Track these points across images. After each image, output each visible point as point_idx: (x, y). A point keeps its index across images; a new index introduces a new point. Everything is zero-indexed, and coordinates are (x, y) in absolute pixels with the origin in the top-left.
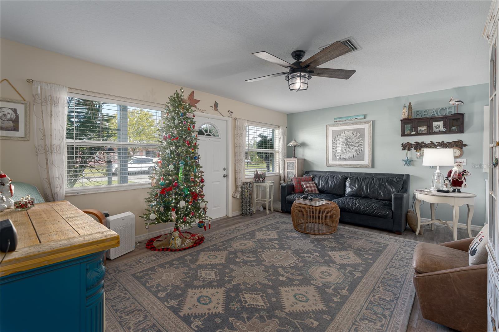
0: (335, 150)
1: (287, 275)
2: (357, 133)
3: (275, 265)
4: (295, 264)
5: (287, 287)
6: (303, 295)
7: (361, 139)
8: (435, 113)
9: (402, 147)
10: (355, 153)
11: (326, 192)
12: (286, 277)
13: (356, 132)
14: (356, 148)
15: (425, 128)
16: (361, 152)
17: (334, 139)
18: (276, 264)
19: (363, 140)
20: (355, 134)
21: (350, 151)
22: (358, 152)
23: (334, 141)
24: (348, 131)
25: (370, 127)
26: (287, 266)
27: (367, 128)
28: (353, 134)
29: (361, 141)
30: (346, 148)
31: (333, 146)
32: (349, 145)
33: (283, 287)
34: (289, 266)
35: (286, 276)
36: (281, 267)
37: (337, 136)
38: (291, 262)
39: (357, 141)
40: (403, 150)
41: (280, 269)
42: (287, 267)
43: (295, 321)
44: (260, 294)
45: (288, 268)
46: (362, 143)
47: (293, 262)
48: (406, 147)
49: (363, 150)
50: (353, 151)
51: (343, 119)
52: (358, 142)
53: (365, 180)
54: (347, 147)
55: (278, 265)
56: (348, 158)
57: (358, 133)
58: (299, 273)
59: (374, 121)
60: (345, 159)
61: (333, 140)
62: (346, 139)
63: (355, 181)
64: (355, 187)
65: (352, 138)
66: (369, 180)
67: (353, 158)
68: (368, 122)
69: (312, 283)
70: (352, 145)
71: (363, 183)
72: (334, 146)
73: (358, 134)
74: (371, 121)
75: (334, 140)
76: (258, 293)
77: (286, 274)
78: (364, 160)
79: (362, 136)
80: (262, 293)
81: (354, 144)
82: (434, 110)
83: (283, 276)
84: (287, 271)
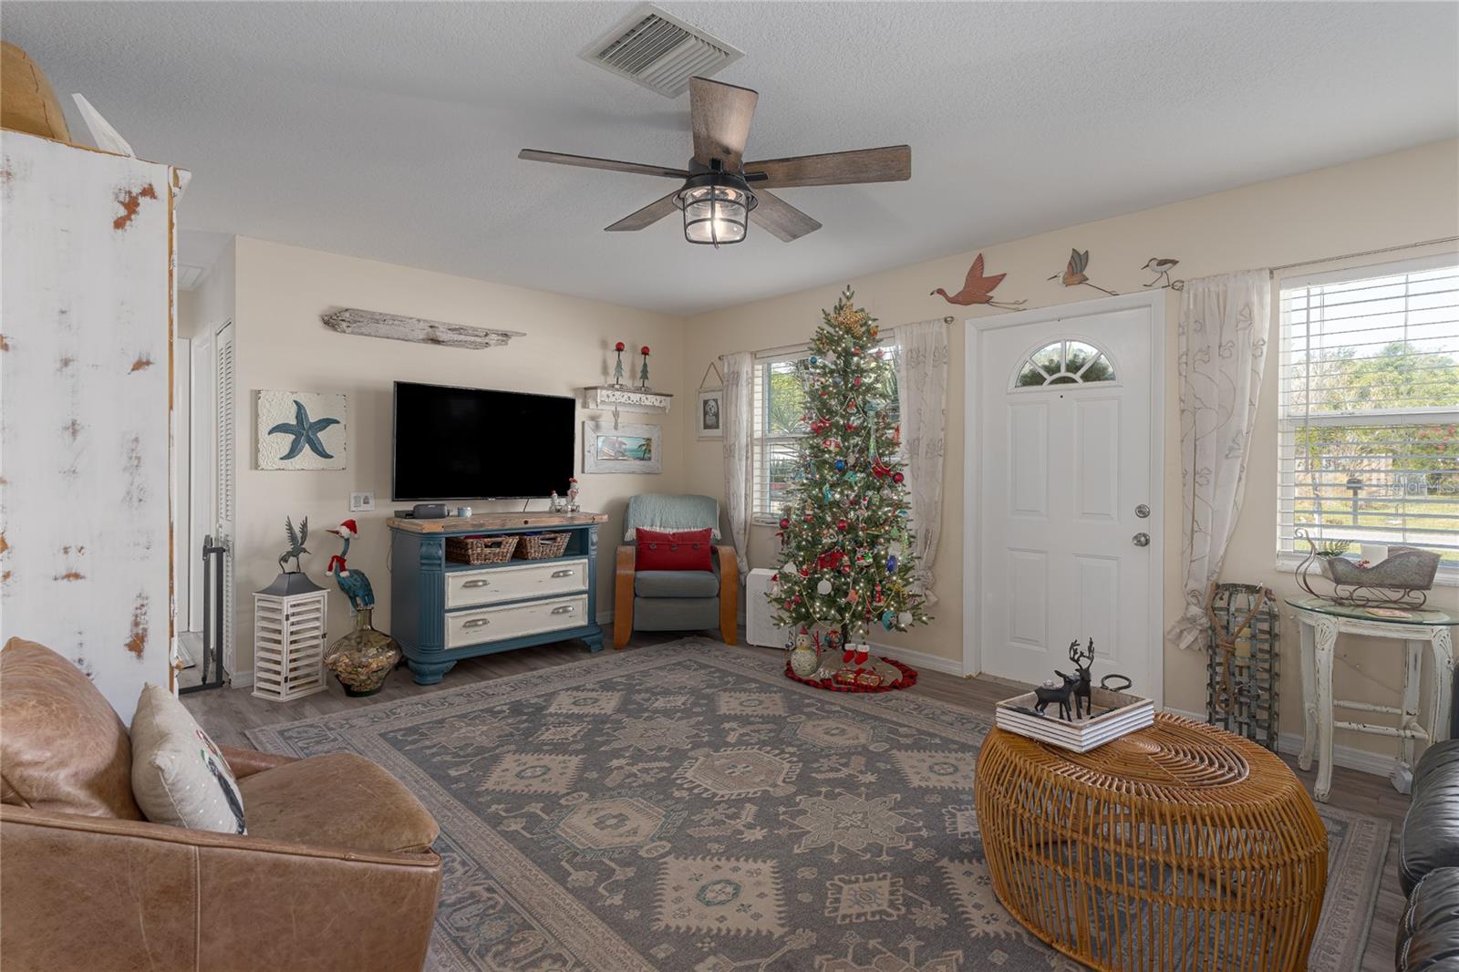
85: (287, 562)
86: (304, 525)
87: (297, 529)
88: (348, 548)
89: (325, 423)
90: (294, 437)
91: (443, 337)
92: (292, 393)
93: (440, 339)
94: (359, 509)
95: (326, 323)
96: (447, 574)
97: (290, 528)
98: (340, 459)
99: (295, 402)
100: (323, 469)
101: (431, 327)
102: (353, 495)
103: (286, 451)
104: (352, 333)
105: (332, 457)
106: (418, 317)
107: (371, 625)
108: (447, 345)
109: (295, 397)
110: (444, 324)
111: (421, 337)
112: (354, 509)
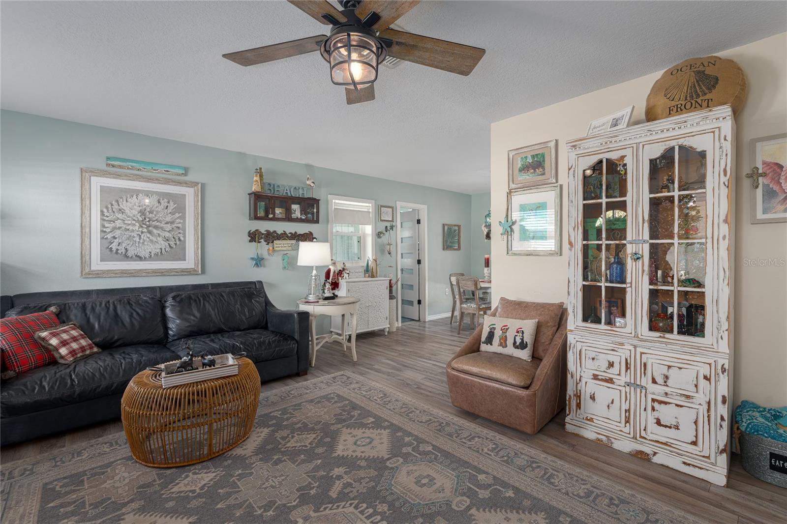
0: (109, 236)
2: (168, 202)
7: (177, 215)
8: (288, 192)
9: (249, 236)
10: (163, 245)
11: (118, 343)
13: (166, 200)
14: (167, 235)
15: (280, 211)
16: (178, 243)
17: (107, 208)
19: (183, 217)
20: (164, 203)
21: (151, 241)
22: (172, 244)
23: (106, 214)
24: (148, 194)
25: (196, 195)
27: (189, 194)
28: (159, 202)
29: (178, 221)
30: (142, 232)
31: (103, 226)
32: (148, 226)
37: (117, 201)
39: (169, 219)
40: (250, 241)
46: (180, 225)
48: (254, 237)
49: (182, 239)
50: (160, 239)
51: (133, 164)
52: (172, 223)
53: (207, 299)
54: (145, 230)
56: (147, 256)
57: (172, 203)
59: (204, 184)
60: (139, 258)
61: (102, 212)
62: (142, 213)
63: (190, 304)
64: (195, 316)
65: (158, 212)
66: (215, 297)
67: (159, 256)
68: (193, 184)
70: (156, 227)
71: (207, 305)
72: (107, 225)
73: (172, 206)
74: (199, 184)
75: (105, 210)
78: (185, 260)
79: (181, 209)
81: (162, 225)
82: (287, 188)
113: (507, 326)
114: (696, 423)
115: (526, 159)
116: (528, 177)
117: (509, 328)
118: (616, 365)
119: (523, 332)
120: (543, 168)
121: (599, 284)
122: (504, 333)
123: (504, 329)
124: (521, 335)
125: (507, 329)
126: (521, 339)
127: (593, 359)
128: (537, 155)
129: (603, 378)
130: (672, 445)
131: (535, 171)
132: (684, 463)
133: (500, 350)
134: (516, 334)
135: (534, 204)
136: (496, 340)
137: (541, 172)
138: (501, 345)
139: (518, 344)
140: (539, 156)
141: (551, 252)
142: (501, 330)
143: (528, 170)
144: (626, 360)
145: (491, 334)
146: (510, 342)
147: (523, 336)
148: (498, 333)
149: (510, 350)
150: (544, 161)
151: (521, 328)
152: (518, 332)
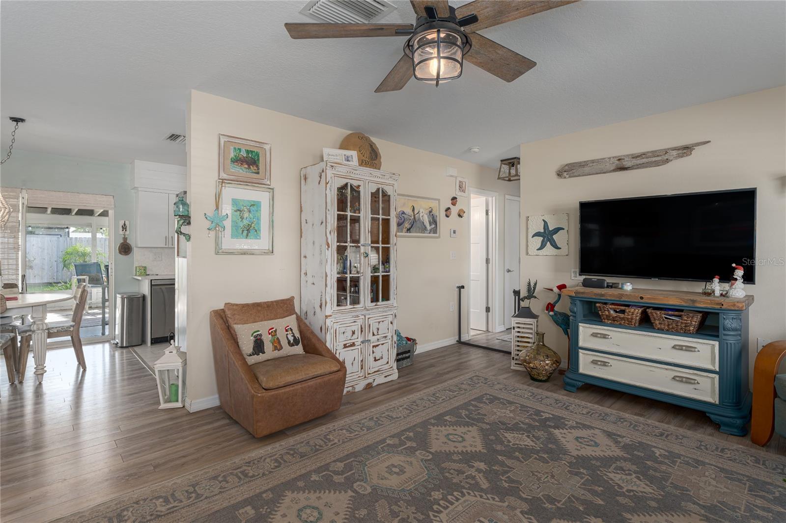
1: (472, 472)
3: (497, 499)
4: (449, 497)
5: (473, 451)
6: (452, 441)
12: (473, 467)
18: (494, 499)
26: (469, 494)
33: (480, 451)
34: (464, 491)
35: (473, 470)
36: (482, 490)
38: (457, 504)
41: (484, 487)
42: (469, 489)
43: (467, 420)
44: (513, 445)
45: (467, 486)
47: (452, 504)
55: (489, 496)
58: (447, 474)
69: (430, 455)
76: (516, 446)
77: (473, 474)
80: (509, 446)
83: (479, 471)
84: (469, 481)
85: (523, 301)
86: (535, 284)
87: (532, 285)
88: (559, 301)
89: (557, 230)
90: (542, 238)
91: (627, 164)
92: (542, 216)
93: (626, 167)
94: (576, 279)
95: (558, 175)
96: (580, 324)
97: (529, 284)
98: (564, 250)
99: (543, 220)
100: (556, 255)
101: (619, 160)
102: (573, 270)
103: (539, 246)
104: (570, 177)
105: (560, 248)
106: (609, 156)
107: (543, 342)
108: (632, 169)
109: (543, 218)
110: (628, 155)
111: (612, 169)
112: (573, 278)
113: (273, 328)
114: (388, 351)
115: (240, 152)
116: (241, 171)
117: (276, 329)
118: (356, 333)
119: (291, 330)
120: (257, 166)
121: (346, 276)
122: (274, 335)
123: (272, 332)
124: (291, 332)
125: (276, 331)
126: (292, 336)
127: (344, 333)
128: (252, 152)
129: (349, 344)
130: (381, 370)
131: (249, 168)
132: (385, 377)
133: (277, 354)
134: (287, 333)
135: (248, 201)
136: (268, 346)
137: (255, 170)
138: (276, 348)
139: (292, 342)
140: (253, 153)
141: (265, 251)
142: (269, 334)
143: (242, 164)
144: (361, 326)
145: (259, 342)
146: (284, 343)
147: (293, 333)
148: (267, 339)
149: (287, 350)
150: (258, 160)
151: (288, 326)
152: (287, 331)
